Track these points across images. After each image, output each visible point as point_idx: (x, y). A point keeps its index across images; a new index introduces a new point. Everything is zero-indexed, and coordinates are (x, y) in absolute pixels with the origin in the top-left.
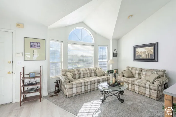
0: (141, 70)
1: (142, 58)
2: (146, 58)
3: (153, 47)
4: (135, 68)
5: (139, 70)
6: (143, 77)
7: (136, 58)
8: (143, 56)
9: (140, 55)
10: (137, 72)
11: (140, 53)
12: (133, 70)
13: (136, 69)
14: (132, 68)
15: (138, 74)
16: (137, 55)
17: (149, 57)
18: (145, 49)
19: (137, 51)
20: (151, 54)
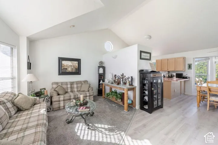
0: (72, 83)
1: (68, 71)
2: (72, 71)
3: (77, 62)
4: (65, 82)
5: (70, 84)
6: (76, 90)
7: (62, 72)
8: (69, 70)
9: (66, 68)
10: (69, 86)
11: (67, 66)
12: (63, 85)
13: (66, 84)
14: (62, 83)
15: (70, 89)
16: (63, 68)
17: (75, 71)
18: (71, 63)
19: (63, 64)
20: (76, 68)
